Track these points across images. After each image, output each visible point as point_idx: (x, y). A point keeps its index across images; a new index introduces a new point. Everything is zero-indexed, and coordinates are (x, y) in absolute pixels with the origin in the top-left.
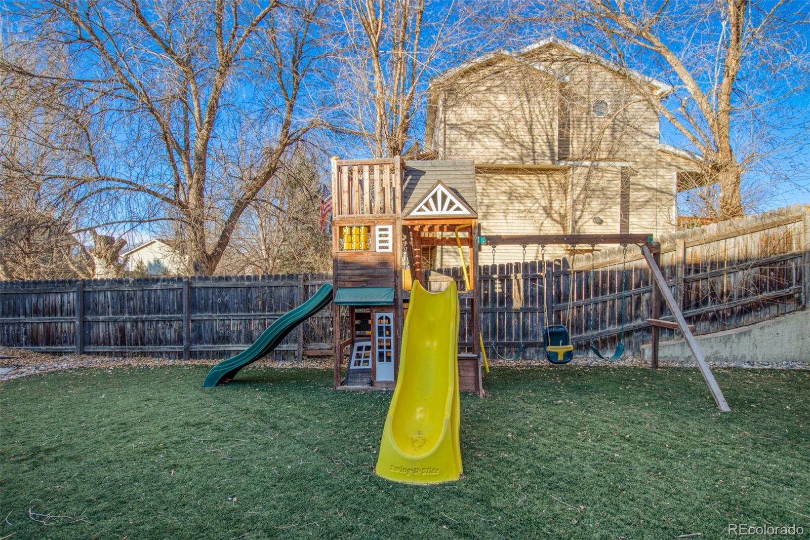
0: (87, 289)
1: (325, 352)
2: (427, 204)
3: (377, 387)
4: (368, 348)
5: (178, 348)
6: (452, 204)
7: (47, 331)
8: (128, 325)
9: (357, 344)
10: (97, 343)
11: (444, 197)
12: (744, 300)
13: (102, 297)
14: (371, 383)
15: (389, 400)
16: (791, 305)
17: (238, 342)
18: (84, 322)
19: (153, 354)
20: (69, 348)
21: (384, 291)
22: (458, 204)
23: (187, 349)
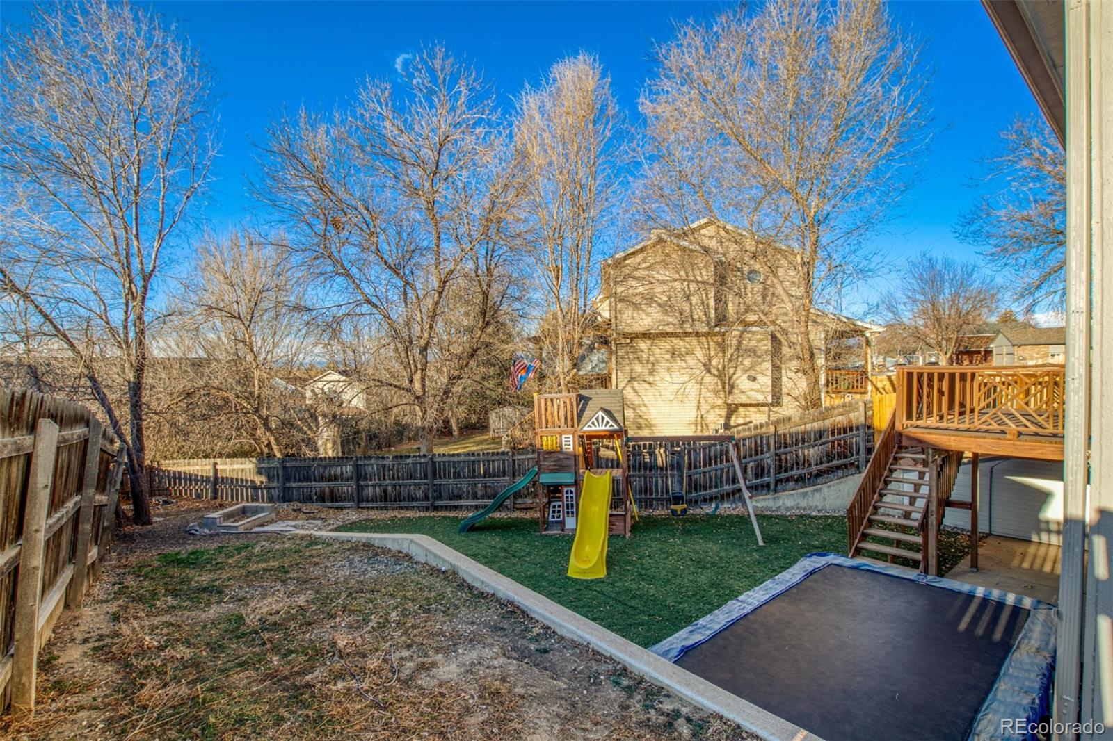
0: (360, 463)
1: (528, 506)
2: (593, 423)
3: (566, 533)
4: (559, 506)
5: (425, 504)
6: (608, 422)
7: (332, 491)
8: (390, 488)
9: (552, 504)
10: (368, 501)
11: (603, 418)
12: (820, 467)
13: (370, 468)
14: (563, 530)
15: (573, 540)
16: (853, 470)
17: (467, 499)
18: (358, 486)
19: (407, 508)
20: (348, 504)
21: (569, 475)
22: (611, 423)
23: (432, 505)
